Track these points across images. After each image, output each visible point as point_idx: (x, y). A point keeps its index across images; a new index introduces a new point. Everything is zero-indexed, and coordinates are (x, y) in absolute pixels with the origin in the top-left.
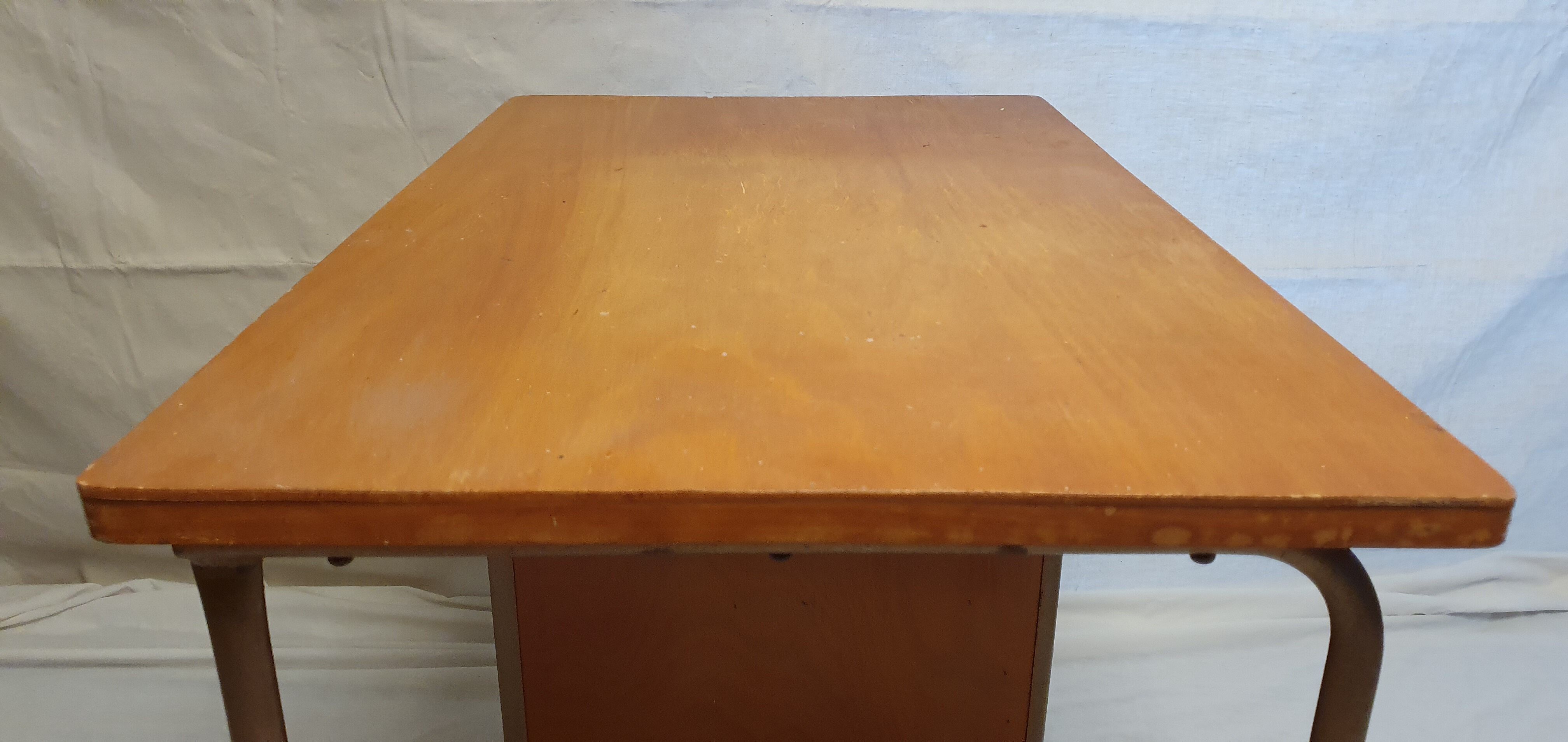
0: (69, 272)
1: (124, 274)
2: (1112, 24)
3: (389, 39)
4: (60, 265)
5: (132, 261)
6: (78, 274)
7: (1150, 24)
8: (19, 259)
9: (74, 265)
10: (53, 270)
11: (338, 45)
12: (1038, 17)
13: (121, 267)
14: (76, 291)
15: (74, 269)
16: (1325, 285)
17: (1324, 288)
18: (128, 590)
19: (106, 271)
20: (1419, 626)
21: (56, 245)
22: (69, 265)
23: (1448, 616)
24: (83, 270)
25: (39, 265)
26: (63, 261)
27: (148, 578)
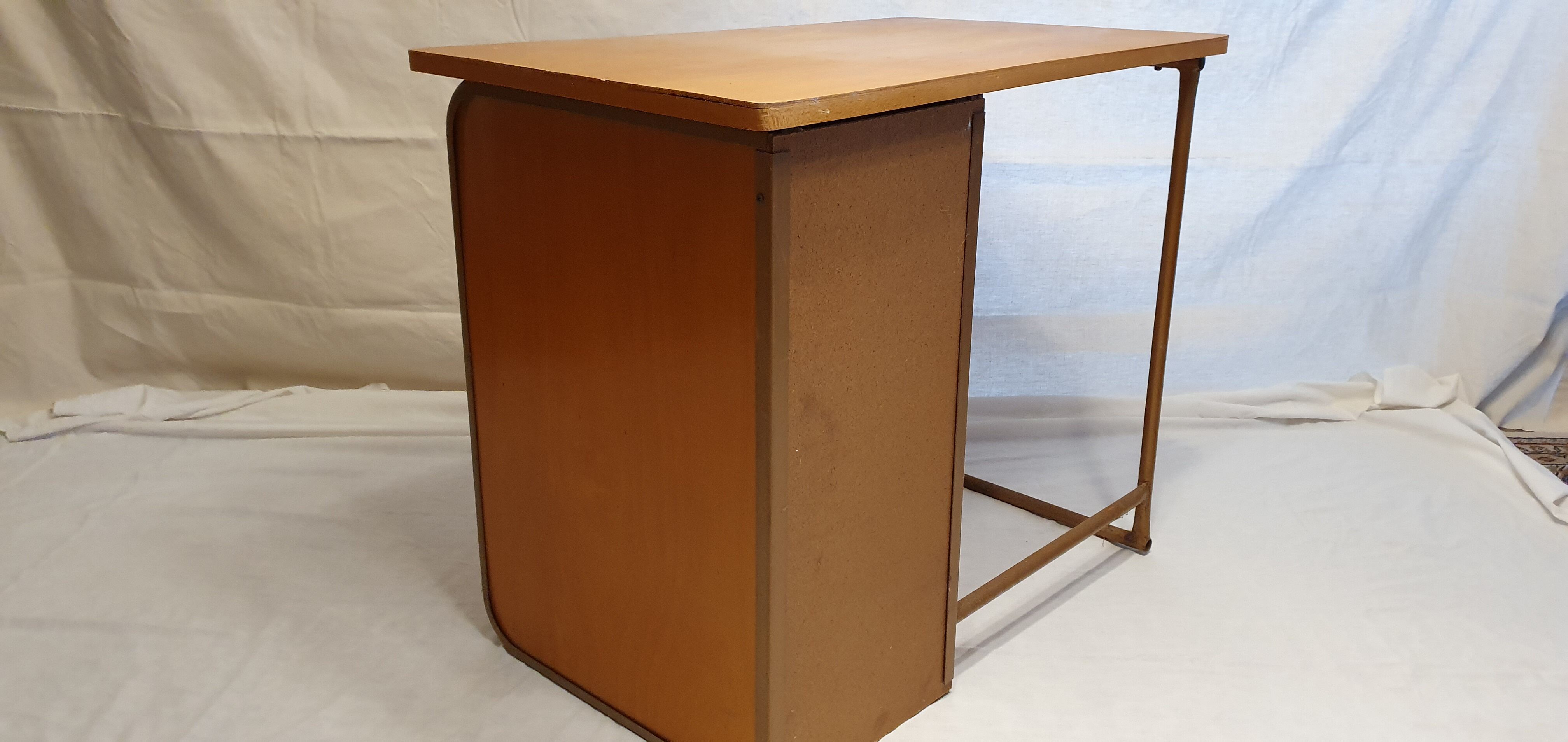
0: (281, 138)
1: (319, 141)
4: (276, 134)
5: (326, 131)
6: (288, 140)
8: (247, 129)
9: (285, 131)
10: (270, 136)
13: (318, 135)
14: (284, 153)
15: (284, 137)
16: (1161, 170)
17: (1161, 172)
18: (289, 393)
19: (306, 139)
20: (1236, 426)
21: (274, 119)
22: (281, 133)
23: (1255, 420)
24: (290, 137)
25: (261, 133)
26: (277, 130)
27: (304, 385)
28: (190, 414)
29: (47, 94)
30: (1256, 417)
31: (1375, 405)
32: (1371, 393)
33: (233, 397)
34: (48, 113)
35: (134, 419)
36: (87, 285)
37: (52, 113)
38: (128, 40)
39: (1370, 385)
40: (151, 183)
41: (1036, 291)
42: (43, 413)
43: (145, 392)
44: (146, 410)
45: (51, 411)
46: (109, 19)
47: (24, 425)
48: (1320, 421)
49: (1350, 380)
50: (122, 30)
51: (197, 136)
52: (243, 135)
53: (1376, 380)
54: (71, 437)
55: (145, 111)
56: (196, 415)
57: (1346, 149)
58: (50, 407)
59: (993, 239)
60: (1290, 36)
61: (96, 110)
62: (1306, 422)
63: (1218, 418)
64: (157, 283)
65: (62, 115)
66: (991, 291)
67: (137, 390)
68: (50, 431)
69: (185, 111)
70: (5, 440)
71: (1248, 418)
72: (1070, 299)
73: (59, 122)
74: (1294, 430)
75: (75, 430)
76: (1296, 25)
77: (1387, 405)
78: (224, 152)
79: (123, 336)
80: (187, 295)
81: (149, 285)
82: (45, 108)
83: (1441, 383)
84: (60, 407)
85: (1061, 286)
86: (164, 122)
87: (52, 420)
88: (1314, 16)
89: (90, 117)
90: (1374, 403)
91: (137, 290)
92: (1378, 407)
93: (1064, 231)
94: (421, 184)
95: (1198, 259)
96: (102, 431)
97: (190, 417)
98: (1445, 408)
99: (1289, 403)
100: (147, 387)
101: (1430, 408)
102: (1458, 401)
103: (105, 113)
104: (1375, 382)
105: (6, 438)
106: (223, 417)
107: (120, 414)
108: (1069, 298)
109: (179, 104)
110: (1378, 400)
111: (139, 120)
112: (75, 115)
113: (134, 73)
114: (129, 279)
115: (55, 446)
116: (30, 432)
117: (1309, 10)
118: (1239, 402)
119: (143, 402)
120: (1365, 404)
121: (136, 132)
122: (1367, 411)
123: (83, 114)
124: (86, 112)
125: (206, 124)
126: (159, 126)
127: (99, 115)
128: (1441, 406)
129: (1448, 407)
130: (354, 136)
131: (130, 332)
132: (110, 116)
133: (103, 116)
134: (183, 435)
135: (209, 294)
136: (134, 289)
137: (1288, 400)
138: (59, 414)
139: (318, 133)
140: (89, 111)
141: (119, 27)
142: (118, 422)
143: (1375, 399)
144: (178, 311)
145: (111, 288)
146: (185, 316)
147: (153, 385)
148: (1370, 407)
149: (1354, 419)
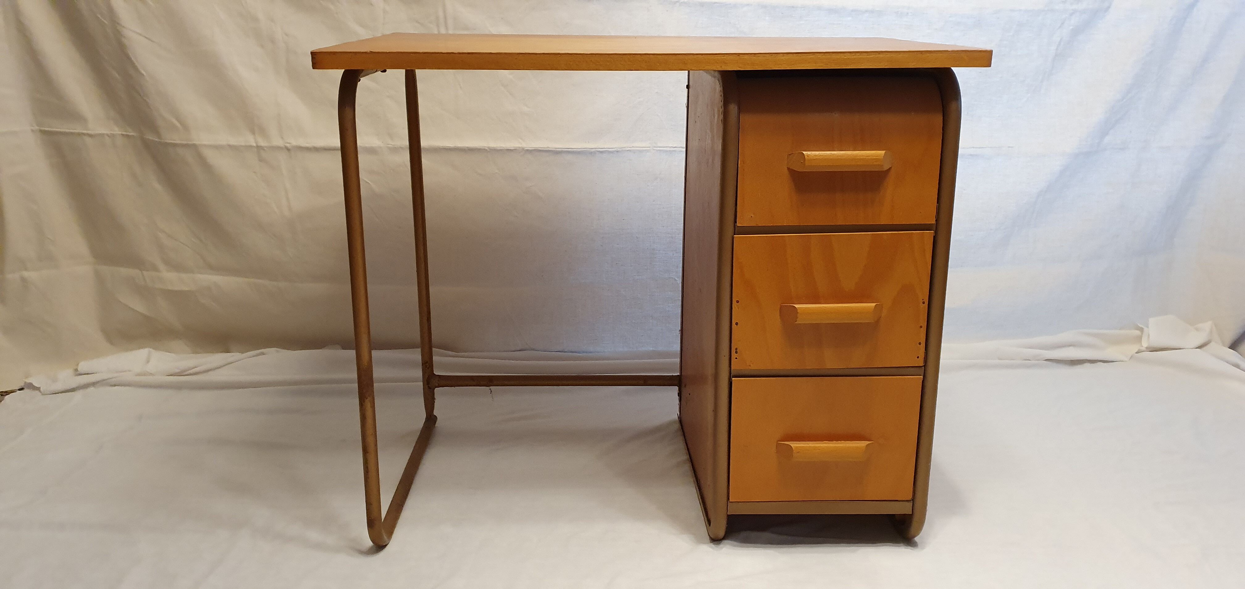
0: (259, 148)
1: (288, 149)
2: (832, 11)
3: (445, 18)
4: (254, 145)
5: (294, 142)
6: (264, 150)
7: (852, 11)
8: (233, 141)
9: (262, 143)
10: (251, 146)
11: (417, 22)
12: (793, 7)
13: (288, 145)
14: (261, 160)
15: (261, 146)
18: (263, 354)
19: (279, 148)
20: (1029, 366)
21: (253, 132)
22: (259, 144)
23: (1044, 361)
24: (266, 147)
25: (243, 144)
26: (256, 143)
27: (274, 347)
28: (185, 371)
29: (75, 116)
30: (1044, 359)
31: (1143, 349)
32: (1139, 339)
33: (218, 358)
34: (79, 134)
35: (138, 375)
36: (106, 270)
37: (84, 134)
38: (143, 75)
39: (1137, 332)
40: (158, 187)
42: (69, 372)
43: (150, 354)
44: (150, 368)
45: (76, 370)
46: (129, 58)
47: (55, 381)
48: (1098, 362)
49: (1120, 330)
50: (139, 67)
51: (194, 147)
52: (229, 146)
53: (1142, 328)
54: (92, 389)
55: (155, 130)
56: (186, 373)
57: (1107, 139)
58: (75, 367)
60: (1057, 49)
61: (117, 131)
62: (1086, 362)
63: (1014, 360)
64: (161, 266)
65: (90, 136)
67: (142, 353)
68: (75, 386)
69: (186, 128)
70: (39, 393)
73: (88, 140)
74: (1078, 369)
75: (94, 384)
76: (1061, 39)
77: (1153, 348)
78: (215, 159)
79: (134, 310)
80: (184, 276)
81: (155, 269)
82: (79, 129)
83: (1197, 329)
84: (83, 366)
86: (171, 138)
87: (76, 377)
88: (1077, 32)
89: (112, 136)
90: (1142, 346)
91: (145, 273)
92: (1146, 350)
94: (369, 183)
95: (991, 229)
96: (115, 385)
98: (1202, 349)
99: (1071, 348)
100: (152, 350)
101: (1190, 349)
102: (1212, 344)
103: (124, 133)
104: (1142, 330)
105: (40, 391)
107: (130, 371)
109: (181, 123)
110: (1145, 344)
111: (150, 137)
112: (102, 135)
113: (148, 100)
114: (137, 262)
115: (78, 396)
116: (59, 386)
117: (1071, 28)
118: (1031, 347)
119: (147, 361)
120: (1135, 348)
121: (147, 145)
122: (1137, 353)
123: (107, 135)
124: (108, 132)
125: (202, 138)
126: (165, 141)
127: (119, 134)
128: (1200, 347)
129: (1205, 348)
130: (315, 145)
131: (139, 306)
132: (128, 136)
133: (123, 135)
134: (178, 387)
135: (201, 273)
136: (143, 272)
137: (1070, 346)
138: (83, 372)
139: (288, 143)
140: (112, 132)
141: (136, 64)
142: (127, 377)
143: (1142, 343)
144: (176, 288)
145: (125, 271)
146: (181, 292)
147: (156, 349)
148: (1139, 350)
149: (1126, 359)
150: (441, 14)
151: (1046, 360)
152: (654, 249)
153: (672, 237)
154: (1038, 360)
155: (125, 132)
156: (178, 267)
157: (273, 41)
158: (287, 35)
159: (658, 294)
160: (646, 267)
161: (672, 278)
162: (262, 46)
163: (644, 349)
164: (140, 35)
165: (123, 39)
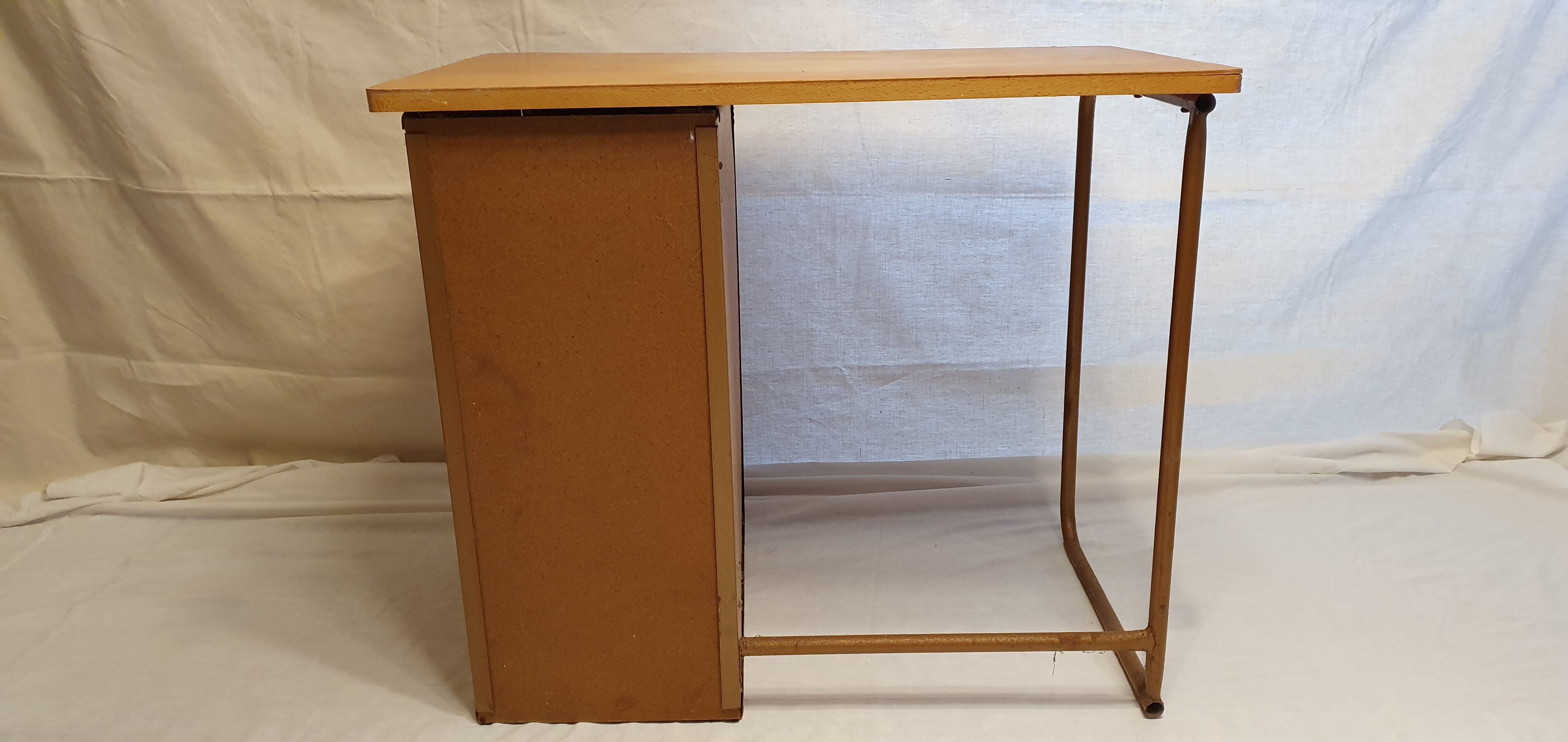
0: (276, 198)
1: (315, 199)
3: (524, 19)
4: (270, 194)
5: (323, 189)
6: (283, 201)
8: (240, 189)
9: (280, 191)
10: (265, 196)
11: (486, 24)
13: (315, 194)
14: (280, 214)
15: (279, 196)
16: (1227, 204)
17: (1227, 206)
18: (293, 468)
19: (303, 198)
20: (1317, 482)
21: (268, 178)
22: (276, 193)
23: (1339, 475)
24: (286, 197)
25: (254, 193)
26: (272, 190)
27: (308, 459)
28: (189, 492)
29: (29, 157)
30: (1338, 472)
31: (1472, 456)
32: (1467, 442)
33: (235, 473)
34: (34, 180)
35: (130, 499)
36: (82, 358)
37: (38, 179)
38: (112, 99)
39: (1465, 433)
41: (1093, 340)
42: (36, 495)
43: (143, 468)
44: (144, 490)
45: (45, 492)
46: (95, 80)
47: (17, 508)
48: (1410, 475)
49: (1440, 429)
50: (107, 89)
51: (188, 198)
52: (235, 195)
53: (1472, 428)
54: (66, 519)
55: (133, 173)
56: (195, 494)
57: (1433, 177)
58: (44, 489)
59: (1043, 283)
60: (1368, 53)
61: (85, 175)
62: (1395, 476)
63: (1297, 473)
64: (154, 354)
65: (45, 180)
66: (1043, 340)
67: (134, 469)
68: (43, 515)
69: (175, 171)
71: (1331, 474)
72: (1130, 348)
73: (45, 187)
75: (68, 513)
76: (1374, 40)
77: (1489, 456)
78: (218, 215)
79: (121, 411)
80: (183, 366)
81: (148, 359)
82: (31, 173)
83: (1547, 430)
84: (54, 488)
85: (1119, 333)
86: (155, 185)
87: (46, 502)
88: (1396, 29)
89: (78, 182)
90: (1472, 453)
91: (133, 363)
92: (1476, 458)
93: (1121, 273)
95: (1271, 300)
96: (97, 513)
97: (189, 496)
98: (1552, 458)
99: (1374, 455)
100: (146, 464)
101: (1536, 458)
103: (94, 178)
104: (1471, 430)
106: (227, 495)
107: (116, 494)
108: (1129, 346)
109: (166, 163)
110: (1475, 450)
111: (129, 184)
112: (64, 180)
113: (120, 133)
114: (121, 349)
115: (47, 528)
116: (23, 516)
117: (1389, 23)
118: (1319, 456)
119: (141, 480)
120: (1460, 455)
121: (124, 192)
122: (1463, 462)
123: (71, 180)
124: (75, 177)
125: (199, 186)
126: (149, 190)
127: (87, 179)
128: (1549, 456)
129: (1557, 456)
130: (351, 193)
131: (128, 406)
132: (99, 181)
133: (92, 180)
134: (182, 516)
135: (208, 363)
136: (130, 361)
137: (1373, 452)
138: (53, 497)
139: (315, 191)
140: (78, 177)
141: (104, 85)
142: (114, 503)
143: (1472, 448)
144: (174, 383)
145: (107, 360)
146: (182, 388)
147: (152, 461)
148: (1467, 458)
149: (1450, 471)
150: (517, 13)
151: (1339, 473)
152: (812, 330)
153: (837, 314)
154: (1328, 474)
155: (96, 176)
156: (175, 355)
157: (290, 53)
158: (309, 43)
159: (819, 390)
160: (802, 354)
161: (837, 368)
162: (276, 60)
163: (799, 461)
164: (108, 45)
165: (83, 51)
